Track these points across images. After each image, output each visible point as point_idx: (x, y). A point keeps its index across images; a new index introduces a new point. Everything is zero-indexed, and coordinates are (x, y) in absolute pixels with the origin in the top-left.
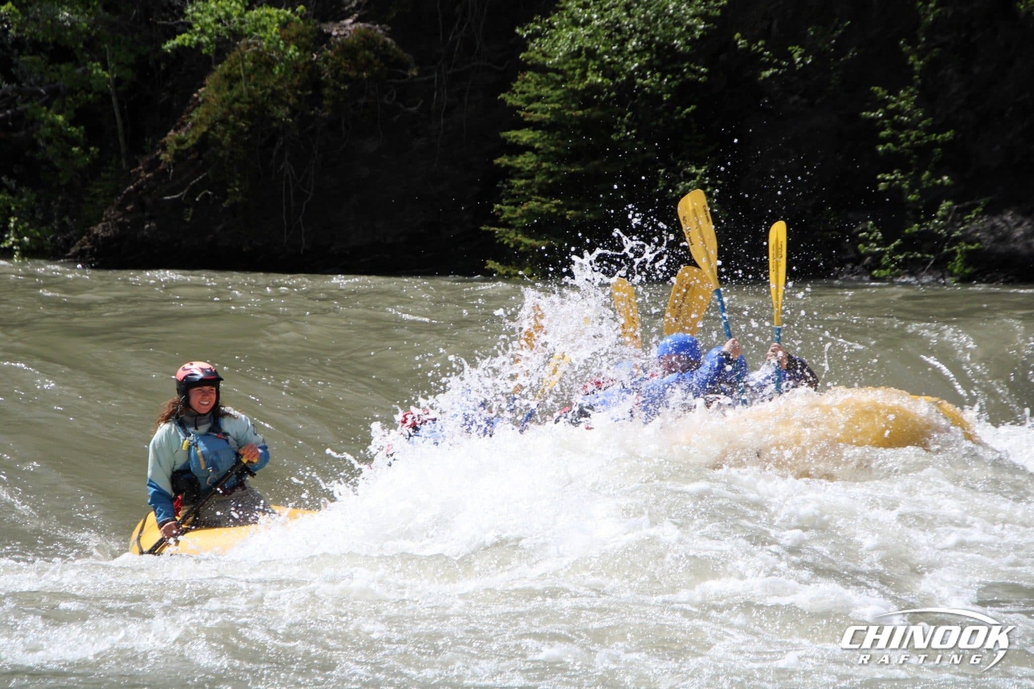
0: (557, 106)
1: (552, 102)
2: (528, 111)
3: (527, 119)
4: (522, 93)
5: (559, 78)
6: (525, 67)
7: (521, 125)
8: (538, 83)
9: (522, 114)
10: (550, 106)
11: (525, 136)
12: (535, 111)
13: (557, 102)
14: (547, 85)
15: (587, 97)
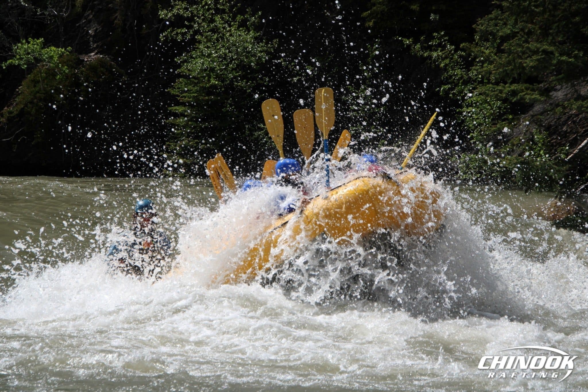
0: (195, 95)
1: (193, 93)
2: (181, 97)
3: (181, 101)
4: (179, 88)
5: (196, 81)
6: (179, 76)
7: (178, 104)
8: (186, 84)
9: (179, 98)
10: (192, 95)
11: (179, 109)
12: (185, 97)
13: (195, 93)
14: (191, 85)
15: (210, 91)
